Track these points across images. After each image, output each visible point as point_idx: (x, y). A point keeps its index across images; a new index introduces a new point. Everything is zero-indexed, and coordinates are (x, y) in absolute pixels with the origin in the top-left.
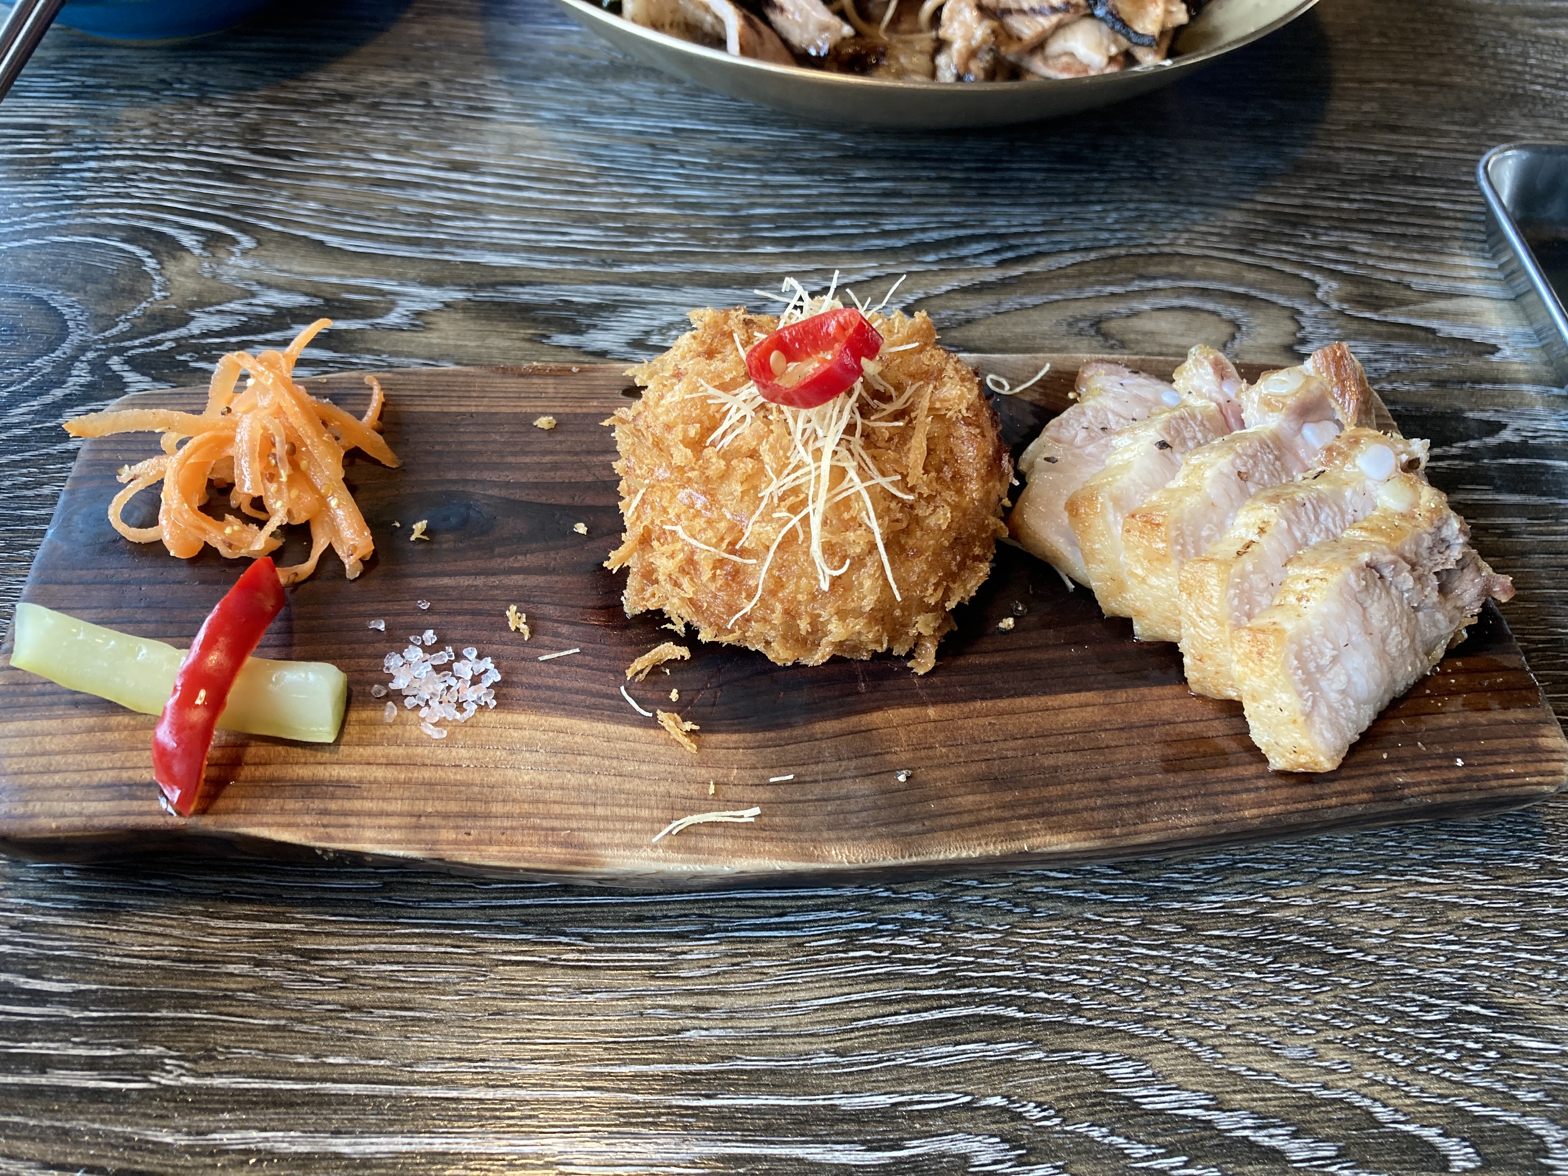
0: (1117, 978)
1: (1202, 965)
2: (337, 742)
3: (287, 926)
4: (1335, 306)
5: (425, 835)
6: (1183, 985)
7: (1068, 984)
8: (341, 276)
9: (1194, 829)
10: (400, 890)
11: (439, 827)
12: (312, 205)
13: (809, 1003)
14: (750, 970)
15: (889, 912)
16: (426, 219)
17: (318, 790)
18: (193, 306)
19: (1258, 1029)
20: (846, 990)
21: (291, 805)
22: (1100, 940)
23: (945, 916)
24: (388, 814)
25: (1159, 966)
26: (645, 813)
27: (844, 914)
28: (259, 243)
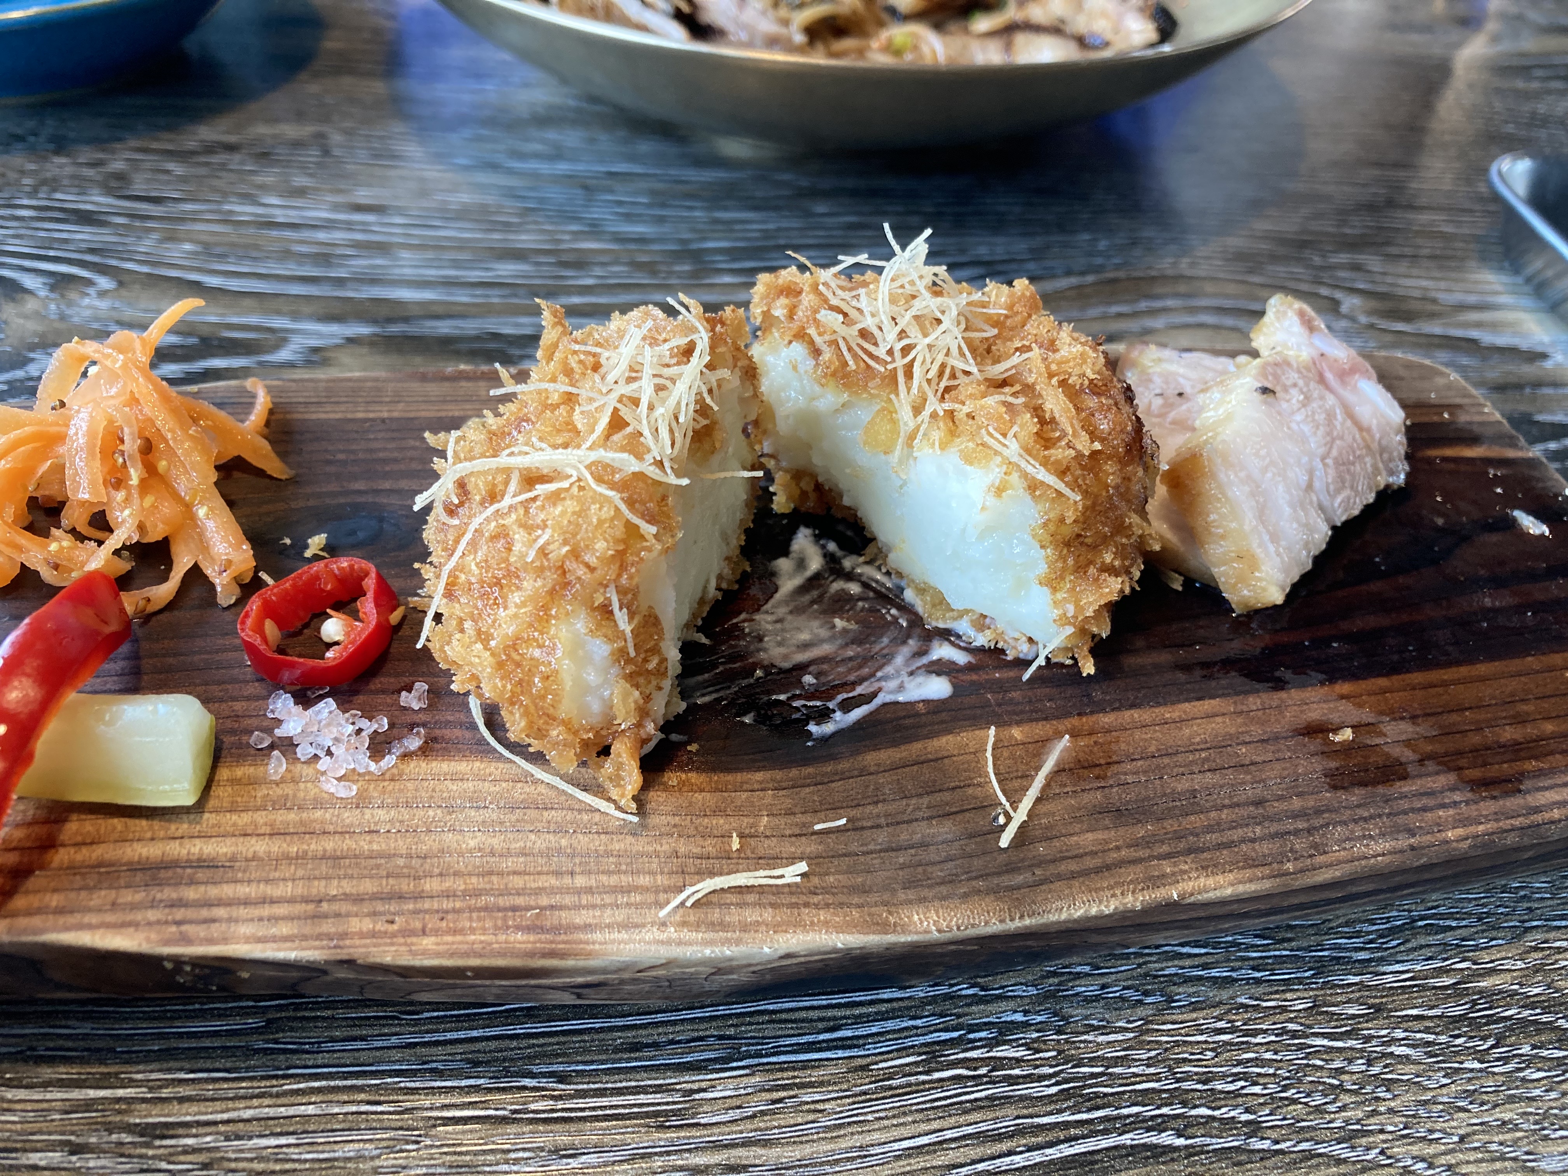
0: (1299, 1080)
1: (1407, 1057)
2: (200, 806)
3: (120, 1093)
4: (1363, 319)
5: (328, 927)
6: (1389, 1084)
7: (1236, 1094)
8: (222, 315)
9: (1387, 859)
10: (292, 1029)
11: (348, 915)
12: (188, 247)
13: (887, 1148)
14: (797, 1109)
15: (978, 1014)
16: (324, 258)
17: (170, 873)
18: (33, 348)
19: (1501, 1137)
20: (935, 1125)
21: (128, 896)
22: (1265, 1031)
23: (1055, 1014)
24: (273, 902)
25: (1350, 1061)
26: (644, 880)
27: (918, 1022)
28: (121, 284)
